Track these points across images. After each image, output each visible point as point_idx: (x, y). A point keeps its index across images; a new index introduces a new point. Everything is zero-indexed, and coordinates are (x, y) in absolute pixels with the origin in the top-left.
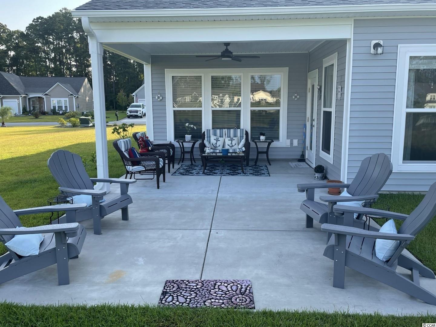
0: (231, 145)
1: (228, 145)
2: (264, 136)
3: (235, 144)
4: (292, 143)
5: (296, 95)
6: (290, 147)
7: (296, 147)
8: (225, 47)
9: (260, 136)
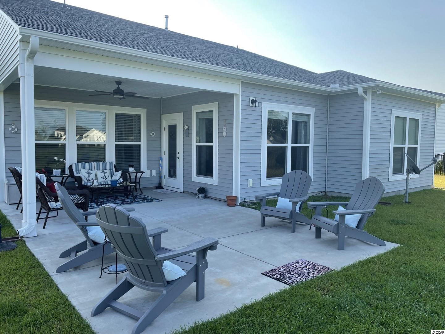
0: (104, 178)
1: (102, 178)
2: (133, 167)
3: (109, 177)
4: (151, 174)
5: (153, 132)
6: (149, 176)
7: (154, 176)
8: (117, 86)
9: (129, 168)
